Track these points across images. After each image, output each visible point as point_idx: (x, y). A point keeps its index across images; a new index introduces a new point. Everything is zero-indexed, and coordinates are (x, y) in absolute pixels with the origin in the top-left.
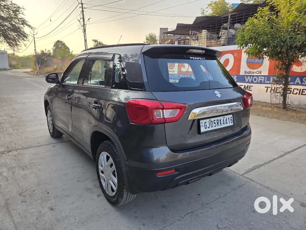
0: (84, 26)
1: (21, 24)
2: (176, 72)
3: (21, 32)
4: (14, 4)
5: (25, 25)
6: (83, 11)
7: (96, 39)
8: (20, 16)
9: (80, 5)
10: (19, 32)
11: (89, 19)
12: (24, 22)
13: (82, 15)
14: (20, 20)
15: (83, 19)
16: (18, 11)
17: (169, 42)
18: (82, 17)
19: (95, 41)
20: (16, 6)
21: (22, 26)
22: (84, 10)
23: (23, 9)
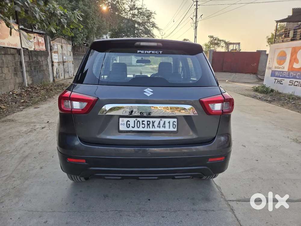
0: (196, 23)
1: (151, 27)
2: (286, 69)
3: (151, 34)
4: (149, 11)
5: (154, 28)
6: (197, 9)
7: (212, 35)
8: (152, 20)
9: (195, 3)
10: (149, 34)
11: (201, 16)
12: (154, 25)
13: (195, 12)
14: (151, 23)
15: (196, 16)
16: (150, 16)
17: (283, 32)
18: (195, 15)
19: (211, 37)
20: (149, 12)
21: (152, 28)
22: (198, 7)
23: (155, 13)
